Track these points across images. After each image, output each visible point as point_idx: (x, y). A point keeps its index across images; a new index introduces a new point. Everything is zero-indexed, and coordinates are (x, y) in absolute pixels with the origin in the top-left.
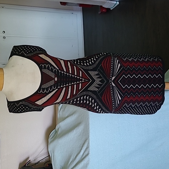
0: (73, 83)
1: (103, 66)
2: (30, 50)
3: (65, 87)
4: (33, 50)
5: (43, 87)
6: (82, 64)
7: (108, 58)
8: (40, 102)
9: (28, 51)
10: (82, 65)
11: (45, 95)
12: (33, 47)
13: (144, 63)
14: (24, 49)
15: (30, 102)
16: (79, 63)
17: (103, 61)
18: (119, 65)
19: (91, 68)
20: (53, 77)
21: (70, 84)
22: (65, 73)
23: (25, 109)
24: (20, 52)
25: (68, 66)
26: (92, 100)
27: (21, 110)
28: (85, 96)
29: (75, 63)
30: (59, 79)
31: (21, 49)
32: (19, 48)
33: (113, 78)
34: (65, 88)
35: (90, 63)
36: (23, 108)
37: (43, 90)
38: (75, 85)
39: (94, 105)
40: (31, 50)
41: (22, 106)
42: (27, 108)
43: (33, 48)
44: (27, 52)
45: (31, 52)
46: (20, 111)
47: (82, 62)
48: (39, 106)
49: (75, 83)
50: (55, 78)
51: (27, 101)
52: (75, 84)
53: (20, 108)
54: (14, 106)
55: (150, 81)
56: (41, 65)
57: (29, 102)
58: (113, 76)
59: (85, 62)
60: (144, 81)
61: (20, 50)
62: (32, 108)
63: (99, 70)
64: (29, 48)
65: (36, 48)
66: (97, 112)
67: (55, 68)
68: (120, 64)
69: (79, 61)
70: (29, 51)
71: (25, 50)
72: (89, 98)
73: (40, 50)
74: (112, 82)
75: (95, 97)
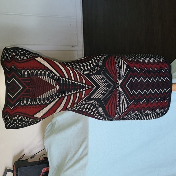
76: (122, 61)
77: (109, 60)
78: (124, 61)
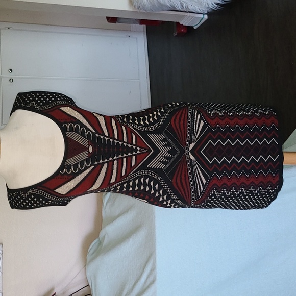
0: (120, 156)
1: (173, 125)
2: (45, 99)
3: (106, 162)
4: (50, 99)
5: (68, 162)
6: (136, 122)
7: (183, 111)
8: (63, 190)
9: (41, 101)
10: (136, 124)
11: (72, 176)
12: (51, 93)
13: (245, 118)
14: (35, 97)
15: (46, 189)
16: (131, 121)
17: (174, 117)
18: (202, 123)
19: (153, 128)
20: (86, 145)
21: (115, 158)
22: (107, 139)
23: (38, 202)
24: (29, 103)
25: (112, 126)
26: (154, 185)
27: (31, 203)
28: (143, 178)
29: (125, 120)
30: (97, 149)
31: (31, 99)
32: (27, 97)
33: (192, 146)
34: (106, 165)
35: (151, 120)
36: (34, 200)
37: (69, 168)
38: (125, 159)
39: (159, 193)
40: (48, 99)
41: (32, 197)
42: (41, 199)
43: (51, 97)
44: (40, 103)
45: (47, 103)
46: (28, 205)
47: (136, 119)
48: (61, 196)
49: (125, 155)
50: (89, 147)
51: (41, 188)
52: (125, 157)
53: (28, 200)
54: (19, 197)
55: (257, 150)
56: (65, 125)
57: (44, 189)
58: (191, 143)
59: (142, 118)
60: (247, 151)
61: (28, 99)
62: (50, 200)
63: (166, 133)
64: (44, 96)
65: (55, 96)
66: (165, 206)
67: (88, 129)
68: (204, 121)
69: (131, 117)
70: (44, 102)
71: (38, 100)
72: (149, 182)
73: (64, 100)
74: (190, 154)
75: (160, 179)
76: (199, 116)
77: (178, 114)
78: (201, 116)
